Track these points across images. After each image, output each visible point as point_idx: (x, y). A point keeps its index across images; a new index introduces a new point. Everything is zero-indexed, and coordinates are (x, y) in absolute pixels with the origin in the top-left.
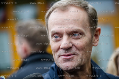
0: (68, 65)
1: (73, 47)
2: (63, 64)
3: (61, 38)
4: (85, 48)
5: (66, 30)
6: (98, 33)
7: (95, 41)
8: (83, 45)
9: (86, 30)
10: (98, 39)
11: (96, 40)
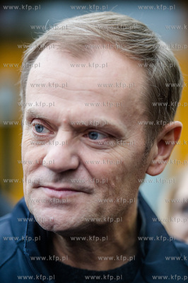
0: (55, 216)
1: (81, 168)
2: (41, 210)
3: (51, 135)
4: (114, 180)
5: (68, 117)
6: (172, 137)
7: (155, 159)
8: (111, 170)
9: (129, 128)
10: (166, 156)
11: (160, 158)
